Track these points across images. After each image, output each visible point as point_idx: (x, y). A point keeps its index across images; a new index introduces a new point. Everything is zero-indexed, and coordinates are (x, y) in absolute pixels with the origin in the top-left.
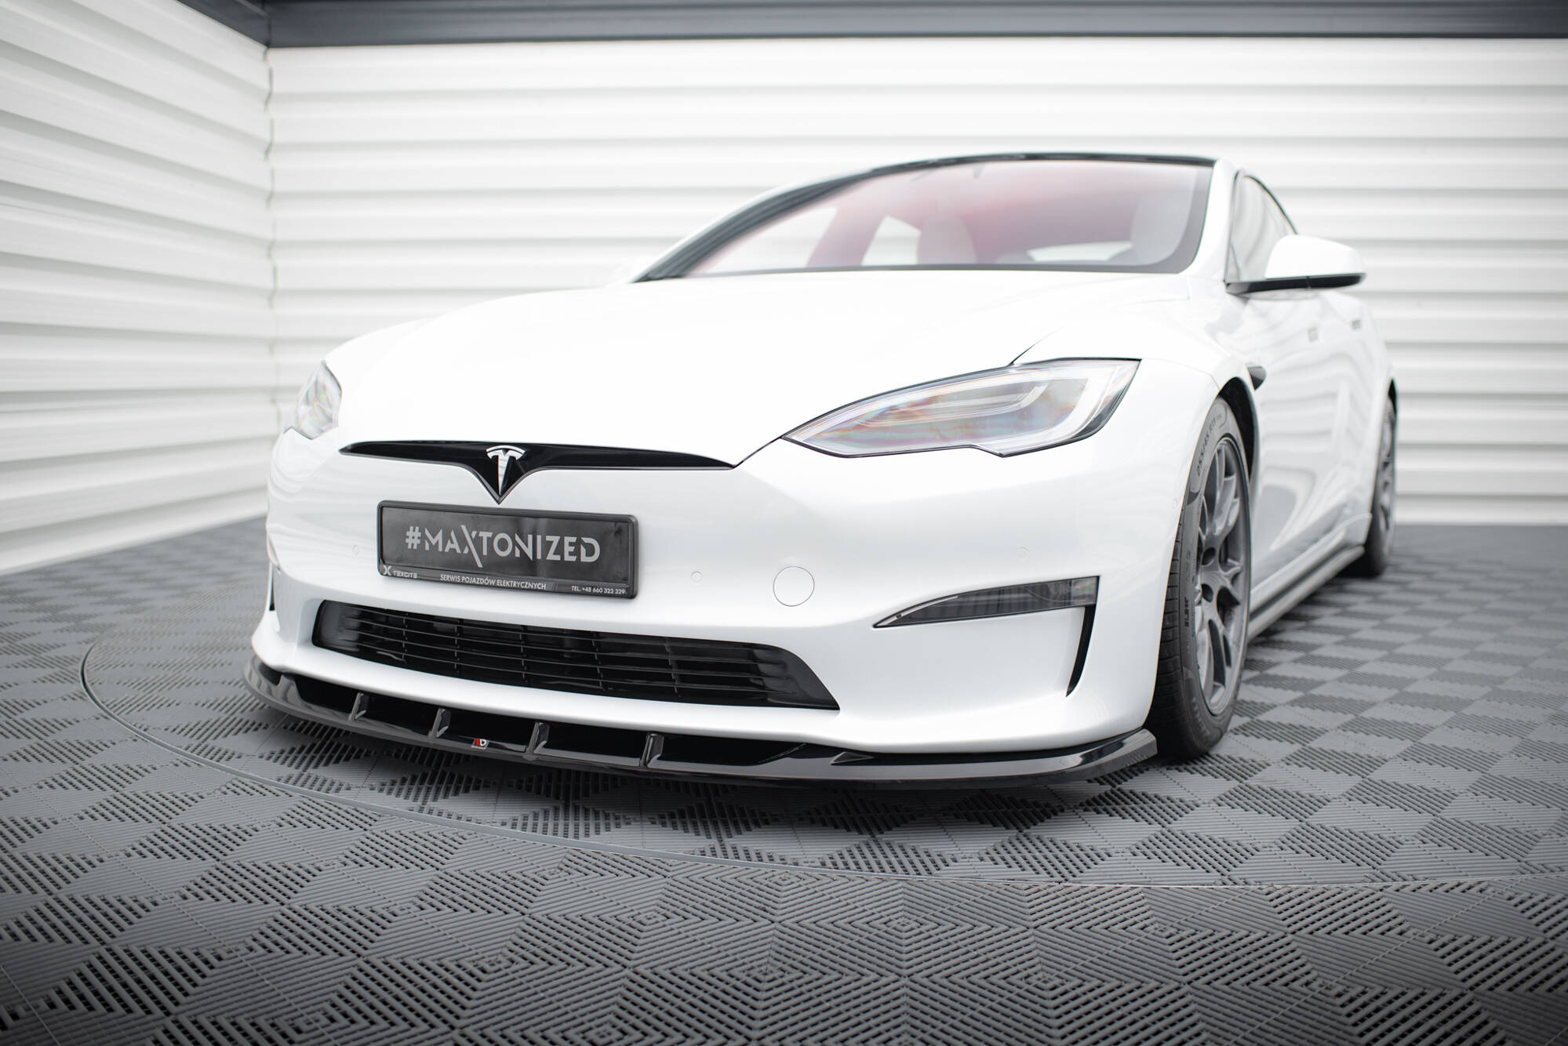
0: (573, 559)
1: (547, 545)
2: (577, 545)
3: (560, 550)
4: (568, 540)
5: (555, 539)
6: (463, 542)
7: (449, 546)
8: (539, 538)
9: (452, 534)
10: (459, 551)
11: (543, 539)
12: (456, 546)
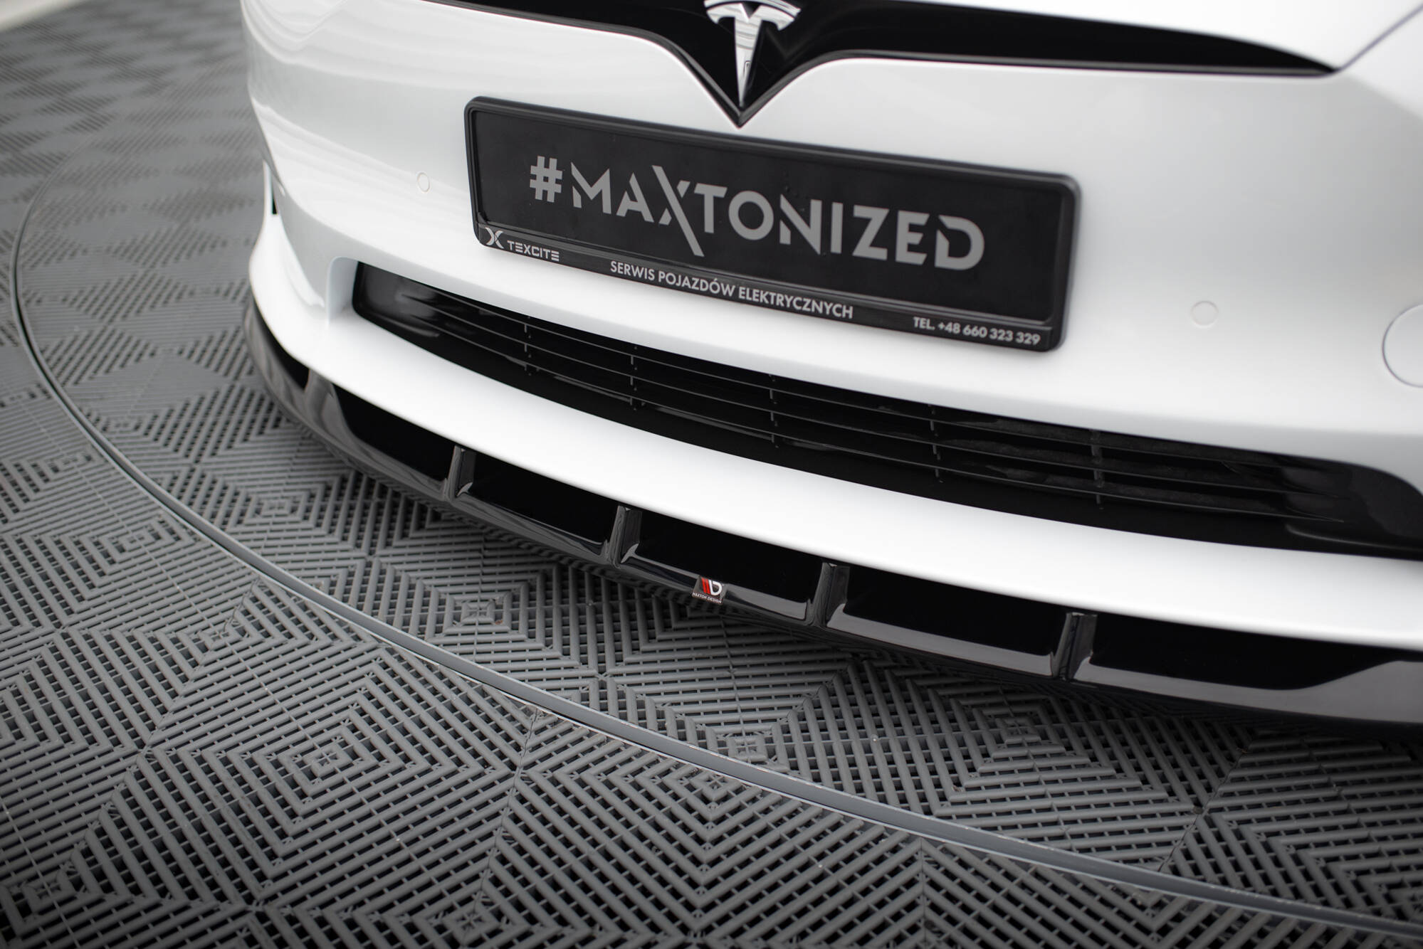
0: (919, 259)
1: (854, 229)
2: (929, 232)
3: (886, 237)
4: (906, 218)
5: (877, 216)
6: (657, 201)
7: (626, 205)
8: (837, 209)
9: (633, 182)
10: (648, 217)
11: (848, 213)
12: (641, 206)
